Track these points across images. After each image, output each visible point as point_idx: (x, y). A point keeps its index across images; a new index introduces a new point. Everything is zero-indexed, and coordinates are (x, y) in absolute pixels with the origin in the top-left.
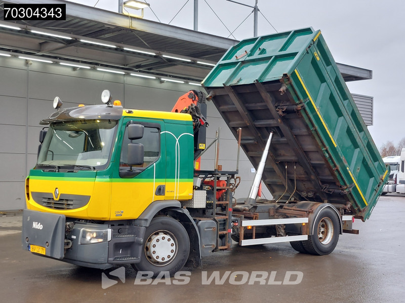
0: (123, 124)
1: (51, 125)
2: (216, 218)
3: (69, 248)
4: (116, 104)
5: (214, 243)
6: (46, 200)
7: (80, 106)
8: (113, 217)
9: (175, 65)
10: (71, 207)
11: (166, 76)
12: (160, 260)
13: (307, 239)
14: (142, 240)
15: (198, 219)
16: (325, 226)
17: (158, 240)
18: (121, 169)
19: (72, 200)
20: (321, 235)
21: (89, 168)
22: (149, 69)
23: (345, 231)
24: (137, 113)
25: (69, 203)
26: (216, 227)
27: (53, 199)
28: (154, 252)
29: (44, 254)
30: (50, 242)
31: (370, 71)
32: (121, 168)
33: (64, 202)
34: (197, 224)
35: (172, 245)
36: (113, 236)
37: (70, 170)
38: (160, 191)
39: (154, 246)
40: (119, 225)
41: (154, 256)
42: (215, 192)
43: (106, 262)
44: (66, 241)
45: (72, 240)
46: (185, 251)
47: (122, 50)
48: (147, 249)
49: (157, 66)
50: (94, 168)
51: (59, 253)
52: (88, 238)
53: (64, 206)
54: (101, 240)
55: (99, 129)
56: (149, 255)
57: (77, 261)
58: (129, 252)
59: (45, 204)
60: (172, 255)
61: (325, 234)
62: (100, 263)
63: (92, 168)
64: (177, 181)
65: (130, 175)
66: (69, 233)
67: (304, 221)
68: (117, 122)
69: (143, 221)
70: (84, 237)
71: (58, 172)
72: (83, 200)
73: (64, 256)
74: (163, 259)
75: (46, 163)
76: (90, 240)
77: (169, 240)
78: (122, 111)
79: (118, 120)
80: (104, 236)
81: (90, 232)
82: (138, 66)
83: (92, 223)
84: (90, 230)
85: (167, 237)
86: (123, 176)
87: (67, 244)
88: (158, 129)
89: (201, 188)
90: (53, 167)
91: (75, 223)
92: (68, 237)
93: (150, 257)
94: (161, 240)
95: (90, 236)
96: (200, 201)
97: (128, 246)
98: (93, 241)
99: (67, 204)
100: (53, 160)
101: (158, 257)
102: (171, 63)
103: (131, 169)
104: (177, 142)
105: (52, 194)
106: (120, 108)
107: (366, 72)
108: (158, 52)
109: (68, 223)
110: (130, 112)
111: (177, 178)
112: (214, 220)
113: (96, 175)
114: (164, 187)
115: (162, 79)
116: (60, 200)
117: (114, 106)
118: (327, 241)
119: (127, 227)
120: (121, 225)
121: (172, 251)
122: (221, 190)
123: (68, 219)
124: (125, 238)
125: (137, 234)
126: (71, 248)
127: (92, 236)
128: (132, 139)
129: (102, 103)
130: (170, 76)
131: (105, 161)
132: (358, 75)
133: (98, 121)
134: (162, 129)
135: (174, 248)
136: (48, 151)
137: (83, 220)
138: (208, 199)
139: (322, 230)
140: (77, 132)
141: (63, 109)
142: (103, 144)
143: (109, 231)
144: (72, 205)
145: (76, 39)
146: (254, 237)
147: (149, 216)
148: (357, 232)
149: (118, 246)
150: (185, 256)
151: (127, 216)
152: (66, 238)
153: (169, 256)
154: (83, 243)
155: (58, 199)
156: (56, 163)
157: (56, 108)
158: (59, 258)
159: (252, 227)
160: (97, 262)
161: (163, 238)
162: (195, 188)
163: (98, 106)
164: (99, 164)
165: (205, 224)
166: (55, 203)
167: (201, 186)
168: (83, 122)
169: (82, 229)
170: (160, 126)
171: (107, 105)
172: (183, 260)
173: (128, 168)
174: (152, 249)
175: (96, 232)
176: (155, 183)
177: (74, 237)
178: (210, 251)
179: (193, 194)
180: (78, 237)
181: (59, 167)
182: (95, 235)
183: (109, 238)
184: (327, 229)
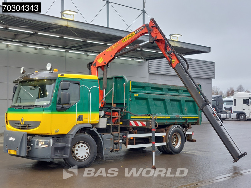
0: (58, 82)
1: (19, 83)
2: (112, 133)
3: (29, 151)
4: (55, 71)
5: (111, 147)
6: (17, 125)
7: (35, 72)
8: (53, 133)
9: (95, 46)
10: (30, 128)
11: (91, 52)
12: (80, 158)
13: (166, 145)
14: (70, 146)
15: (102, 134)
16: (176, 138)
17: (79, 147)
18: (57, 107)
19: (31, 124)
20: (174, 143)
21: (40, 106)
22: (80, 48)
23: (188, 140)
24: (66, 75)
25: (29, 126)
26: (112, 138)
27: (21, 124)
28: (77, 154)
29: (16, 154)
30: (19, 147)
31: (210, 48)
32: (57, 106)
33: (27, 125)
34: (101, 137)
35: (87, 149)
36: (54, 143)
37: (30, 107)
38: (80, 118)
39: (77, 150)
40: (57, 137)
41: (77, 156)
42: (112, 118)
43: (50, 157)
44: (28, 147)
45: (31, 146)
46: (95, 153)
47: (63, 38)
48: (73, 152)
49: (84, 47)
50: (43, 106)
51: (24, 154)
52: (40, 145)
53: (27, 128)
54: (47, 146)
55: (45, 84)
56: (74, 155)
57: (34, 157)
58: (63, 152)
59: (16, 127)
60: (87, 155)
61: (177, 142)
62: (46, 158)
63: (41, 106)
64: (90, 113)
65: (63, 110)
66: (29, 142)
67: (164, 134)
68: (55, 80)
69: (70, 135)
70: (38, 144)
71: (23, 109)
72: (37, 124)
73: (26, 155)
74: (82, 157)
75: (17, 104)
76: (41, 146)
77: (85, 147)
78: (58, 75)
79: (56, 80)
80: (49, 144)
81: (41, 141)
82: (74, 47)
83: (42, 136)
84: (41, 140)
85: (84, 145)
86: (58, 110)
87: (29, 148)
88: (79, 84)
89: (104, 117)
90: (21, 106)
91: (33, 137)
92: (29, 145)
93: (75, 157)
94: (81, 147)
95: (41, 144)
96: (103, 124)
97: (62, 149)
98: (42, 146)
99: (28, 127)
100: (21, 102)
101: (79, 156)
102: (93, 45)
103: (63, 106)
104: (90, 91)
105: (20, 121)
106: (57, 73)
107: (207, 48)
108: (84, 39)
109: (29, 137)
110: (62, 75)
111: (90, 111)
112: (112, 134)
113: (44, 110)
114: (82, 116)
115: (88, 54)
116: (25, 124)
117: (53, 72)
118: (178, 146)
119: (62, 138)
120: (58, 137)
121: (87, 153)
122: (115, 117)
123: (29, 135)
124: (61, 144)
125: (67, 142)
126: (31, 151)
127: (42, 143)
128: (63, 90)
129: (46, 70)
130: (93, 52)
131: (48, 102)
132: (202, 50)
133: (46, 80)
134: (80, 84)
135: (88, 151)
136: (18, 97)
137: (37, 135)
138: (107, 122)
139: (175, 140)
140: (35, 86)
141: (26, 74)
142: (48, 93)
143: (51, 141)
144: (31, 127)
145: (36, 32)
146: (135, 144)
147: (74, 132)
148: (196, 141)
149: (56, 149)
150: (94, 155)
151: (61, 132)
152: (28, 145)
153: (85, 156)
154: (37, 147)
155: (23, 124)
156: (22, 104)
157: (22, 74)
158: (24, 156)
159: (134, 138)
160: (45, 158)
161: (82, 146)
162: (100, 117)
163: (45, 72)
164: (45, 104)
165: (106, 136)
166: (21, 126)
167: (104, 115)
168: (37, 81)
169: (37, 140)
170: (80, 82)
171: (49, 71)
172: (93, 158)
173: (61, 106)
174: (76, 152)
175: (44, 141)
176: (77, 114)
178: (109, 152)
179: (99, 120)
180: (34, 145)
181: (24, 106)
182: (43, 143)
183: (51, 144)
184: (178, 139)
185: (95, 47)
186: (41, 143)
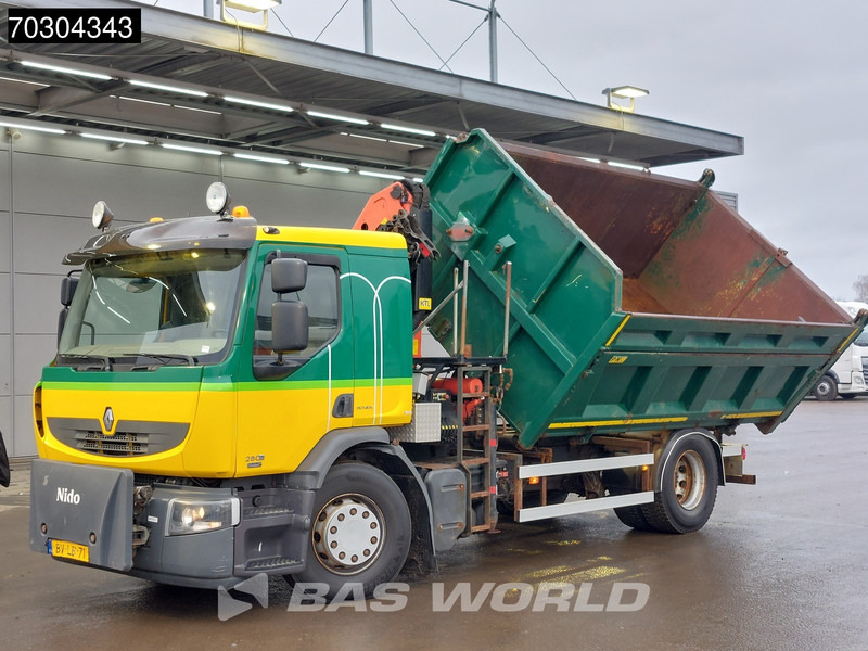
0: (258, 259)
1: (87, 266)
2: (464, 463)
3: (142, 545)
4: (238, 214)
5: (462, 520)
6: (83, 436)
7: (153, 220)
8: (243, 470)
9: (332, 133)
10: (142, 450)
11: (311, 157)
12: (347, 561)
13: (653, 501)
14: (308, 521)
15: (424, 466)
16: (687, 469)
17: (341, 517)
18: (257, 361)
19: (146, 435)
20: (679, 490)
21: (184, 360)
22: (274, 144)
23: (731, 479)
24: (289, 233)
25: (139, 440)
26: (465, 483)
27: (101, 432)
28: (334, 545)
29: (86, 560)
30: (99, 531)
31: (740, 139)
32: (256, 357)
33: (128, 439)
34: (424, 477)
35: (373, 526)
36: (243, 513)
37: (136, 367)
38: (343, 407)
39: (334, 530)
40: (254, 488)
41: (335, 553)
42: (460, 403)
43: (230, 573)
44: (135, 529)
45: (149, 525)
46: (402, 538)
47: (219, 103)
48: (318, 537)
49: (293, 137)
50: (196, 360)
51: (122, 558)
52: (187, 520)
53: (128, 449)
54: (216, 525)
55: (196, 271)
56: (322, 550)
57: (163, 573)
58: (278, 547)
59: (81, 445)
60: (373, 548)
61: (688, 486)
62: (216, 575)
63: (191, 360)
64: (378, 385)
65: (278, 373)
66: (141, 509)
67: (644, 460)
68: (244, 253)
69: (308, 477)
70: (177, 518)
71: (111, 370)
72: (173, 434)
73: (132, 564)
74: (355, 558)
75: (83, 350)
76: (192, 524)
77: (365, 515)
78: (255, 230)
79: (247, 250)
80: (224, 515)
81: (192, 507)
82: (251, 138)
83: (195, 485)
84: (190, 503)
85: (361, 508)
86: (260, 376)
87: (139, 535)
88: (335, 268)
89: (427, 398)
90: (100, 360)
91: (153, 487)
92: (138, 519)
93: (324, 556)
94: (347, 514)
95: (193, 515)
96: (428, 428)
97: (276, 535)
98: (199, 527)
99: (134, 444)
100: (93, 344)
101: (342, 555)
102: (324, 129)
103: (280, 359)
104: (376, 295)
105: (97, 421)
106: (247, 223)
107: (731, 140)
108: (298, 104)
109: (139, 488)
110: (272, 232)
111: (379, 377)
112: (461, 467)
113: (201, 376)
114: (350, 397)
115: (303, 164)
116: (118, 434)
117: (235, 218)
118: (693, 503)
119: (273, 491)
120: (258, 487)
121: (373, 540)
122: (470, 400)
123: (141, 477)
124: (271, 517)
125: (296, 507)
126: (147, 545)
127: (195, 515)
128: (280, 291)
129: (207, 212)
130: (319, 158)
131: (219, 344)
132: (717, 147)
133: (195, 255)
134: (342, 269)
135: (377, 532)
136: (82, 323)
137: (172, 478)
138: (444, 420)
139: (681, 477)
141: (117, 228)
142: (210, 306)
143: (235, 502)
144: (146, 444)
145: (121, 79)
146: (545, 501)
147: (322, 464)
148: (751, 480)
149: (254, 536)
150: (401, 550)
151: (270, 466)
152: (135, 522)
153: (367, 552)
154: (177, 530)
155: (112, 433)
156: (102, 350)
157: (99, 228)
158: (121, 569)
159: (541, 479)
160: (206, 575)
161: (353, 512)
162: (418, 398)
163: (201, 220)
164: (206, 350)
165: (442, 477)
166: (103, 442)
167: (429, 392)
168: (163, 258)
169: (173, 501)
170: (338, 261)
171: (219, 217)
172: (397, 559)
173: (274, 356)
174: (330, 538)
175: (205, 507)
176: (330, 390)
177: (153, 519)
178: (454, 538)
179: (413, 411)
180: (162, 520)
181: (112, 360)
182: (202, 513)
183: (235, 520)
184: (691, 475)
185: (331, 137)
186: (191, 513)
